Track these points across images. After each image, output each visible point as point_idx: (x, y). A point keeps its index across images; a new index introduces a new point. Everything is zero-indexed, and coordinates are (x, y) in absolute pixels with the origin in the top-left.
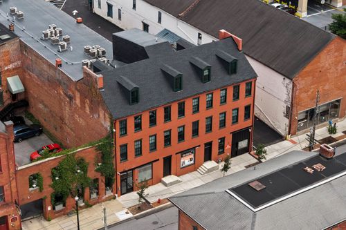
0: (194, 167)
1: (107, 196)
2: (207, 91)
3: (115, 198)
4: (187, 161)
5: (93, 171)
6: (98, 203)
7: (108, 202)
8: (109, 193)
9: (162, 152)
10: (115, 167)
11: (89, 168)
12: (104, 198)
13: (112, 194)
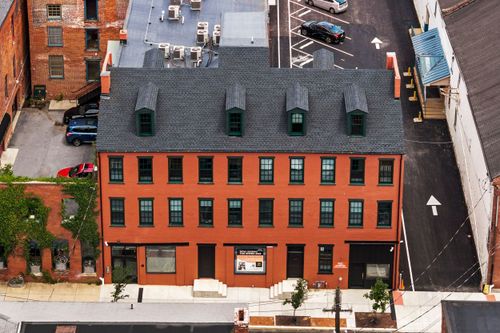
0: (264, 280)
1: (85, 275)
2: (292, 152)
3: (99, 283)
4: (249, 263)
5: (58, 226)
6: (69, 281)
7: (86, 285)
8: (89, 272)
9: (193, 232)
10: (99, 230)
11: (50, 218)
12: (79, 276)
13: (95, 274)
